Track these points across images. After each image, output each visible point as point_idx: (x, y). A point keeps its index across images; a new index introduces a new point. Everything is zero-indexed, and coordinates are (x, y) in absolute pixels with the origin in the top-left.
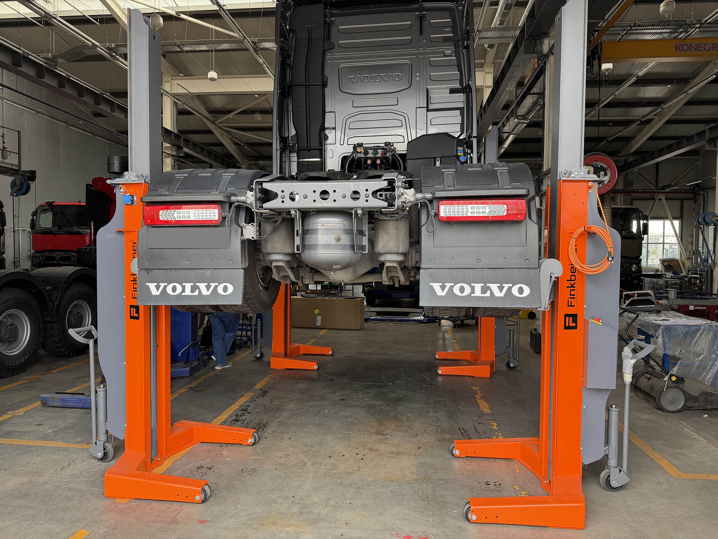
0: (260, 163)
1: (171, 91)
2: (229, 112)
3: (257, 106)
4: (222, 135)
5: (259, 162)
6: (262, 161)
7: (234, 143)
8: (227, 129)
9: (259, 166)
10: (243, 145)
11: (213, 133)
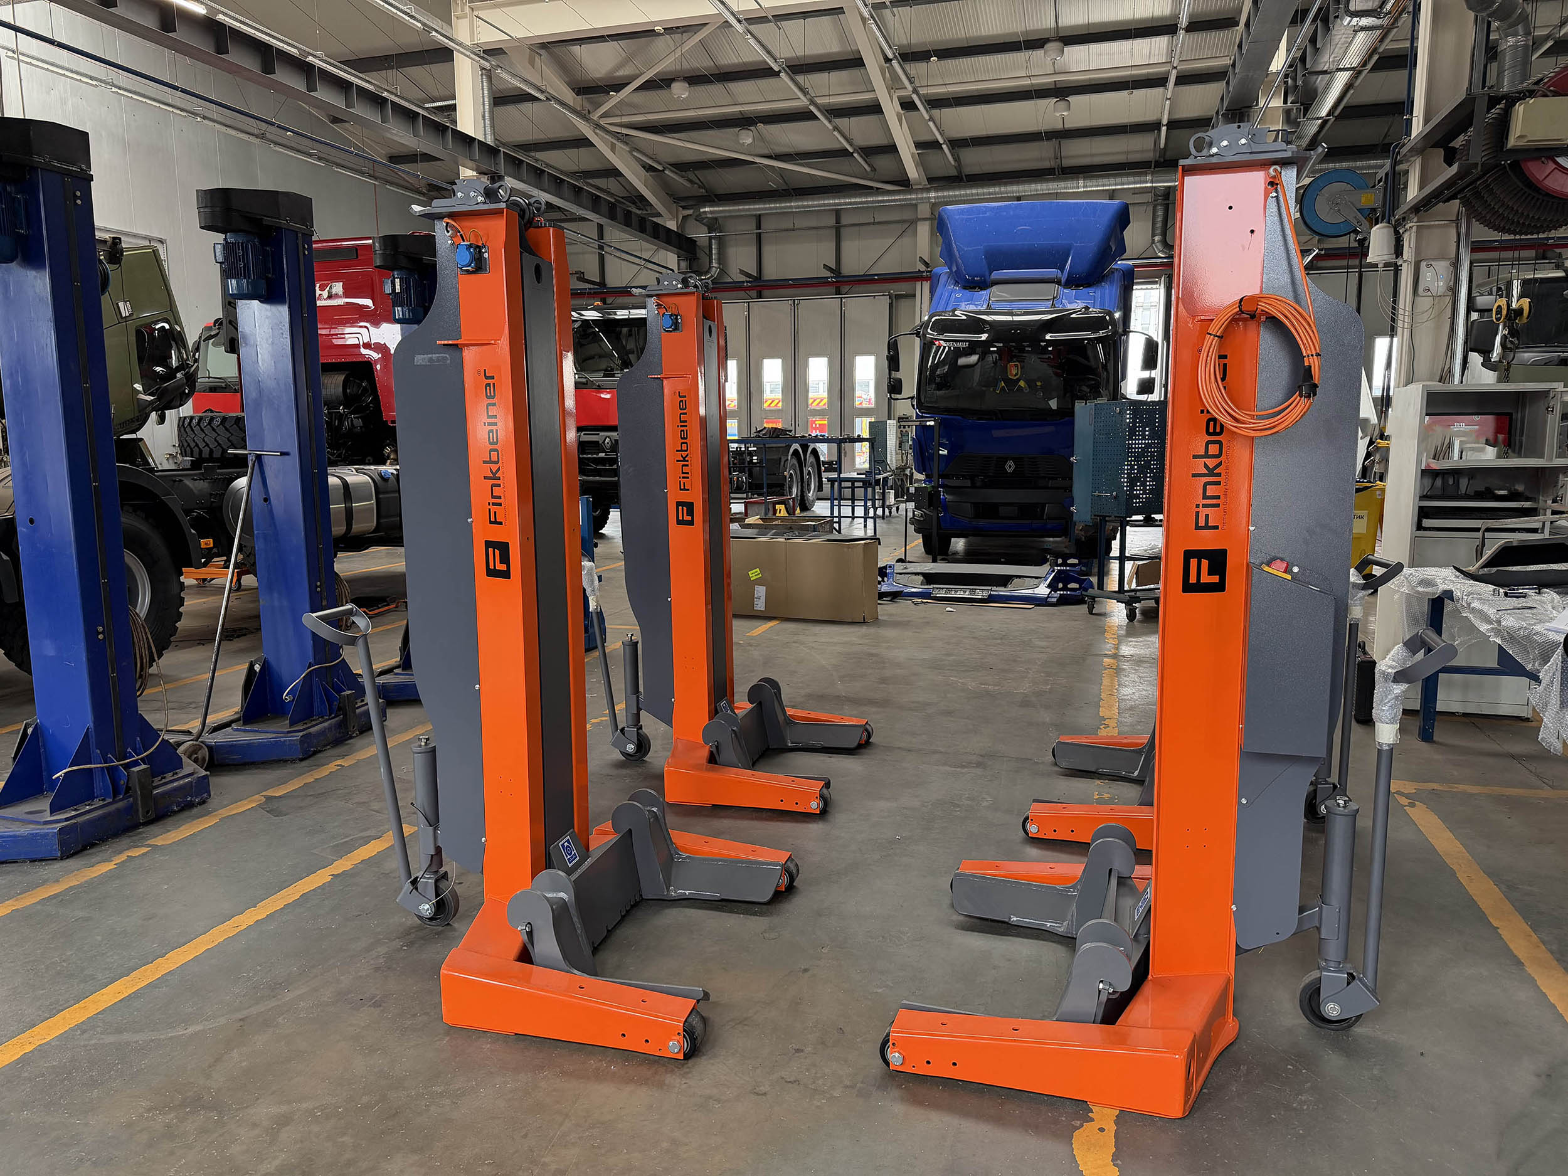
0: (705, 212)
1: (472, 39)
2: (619, 87)
3: (678, 67)
4: (613, 148)
5: (702, 210)
6: (710, 207)
7: (644, 167)
8: (618, 130)
9: (704, 219)
10: (661, 169)
11: (592, 145)
